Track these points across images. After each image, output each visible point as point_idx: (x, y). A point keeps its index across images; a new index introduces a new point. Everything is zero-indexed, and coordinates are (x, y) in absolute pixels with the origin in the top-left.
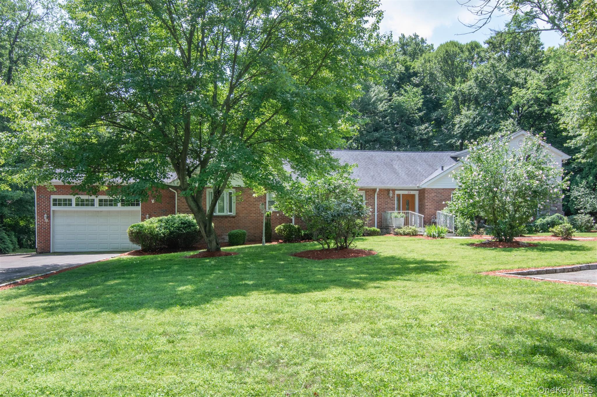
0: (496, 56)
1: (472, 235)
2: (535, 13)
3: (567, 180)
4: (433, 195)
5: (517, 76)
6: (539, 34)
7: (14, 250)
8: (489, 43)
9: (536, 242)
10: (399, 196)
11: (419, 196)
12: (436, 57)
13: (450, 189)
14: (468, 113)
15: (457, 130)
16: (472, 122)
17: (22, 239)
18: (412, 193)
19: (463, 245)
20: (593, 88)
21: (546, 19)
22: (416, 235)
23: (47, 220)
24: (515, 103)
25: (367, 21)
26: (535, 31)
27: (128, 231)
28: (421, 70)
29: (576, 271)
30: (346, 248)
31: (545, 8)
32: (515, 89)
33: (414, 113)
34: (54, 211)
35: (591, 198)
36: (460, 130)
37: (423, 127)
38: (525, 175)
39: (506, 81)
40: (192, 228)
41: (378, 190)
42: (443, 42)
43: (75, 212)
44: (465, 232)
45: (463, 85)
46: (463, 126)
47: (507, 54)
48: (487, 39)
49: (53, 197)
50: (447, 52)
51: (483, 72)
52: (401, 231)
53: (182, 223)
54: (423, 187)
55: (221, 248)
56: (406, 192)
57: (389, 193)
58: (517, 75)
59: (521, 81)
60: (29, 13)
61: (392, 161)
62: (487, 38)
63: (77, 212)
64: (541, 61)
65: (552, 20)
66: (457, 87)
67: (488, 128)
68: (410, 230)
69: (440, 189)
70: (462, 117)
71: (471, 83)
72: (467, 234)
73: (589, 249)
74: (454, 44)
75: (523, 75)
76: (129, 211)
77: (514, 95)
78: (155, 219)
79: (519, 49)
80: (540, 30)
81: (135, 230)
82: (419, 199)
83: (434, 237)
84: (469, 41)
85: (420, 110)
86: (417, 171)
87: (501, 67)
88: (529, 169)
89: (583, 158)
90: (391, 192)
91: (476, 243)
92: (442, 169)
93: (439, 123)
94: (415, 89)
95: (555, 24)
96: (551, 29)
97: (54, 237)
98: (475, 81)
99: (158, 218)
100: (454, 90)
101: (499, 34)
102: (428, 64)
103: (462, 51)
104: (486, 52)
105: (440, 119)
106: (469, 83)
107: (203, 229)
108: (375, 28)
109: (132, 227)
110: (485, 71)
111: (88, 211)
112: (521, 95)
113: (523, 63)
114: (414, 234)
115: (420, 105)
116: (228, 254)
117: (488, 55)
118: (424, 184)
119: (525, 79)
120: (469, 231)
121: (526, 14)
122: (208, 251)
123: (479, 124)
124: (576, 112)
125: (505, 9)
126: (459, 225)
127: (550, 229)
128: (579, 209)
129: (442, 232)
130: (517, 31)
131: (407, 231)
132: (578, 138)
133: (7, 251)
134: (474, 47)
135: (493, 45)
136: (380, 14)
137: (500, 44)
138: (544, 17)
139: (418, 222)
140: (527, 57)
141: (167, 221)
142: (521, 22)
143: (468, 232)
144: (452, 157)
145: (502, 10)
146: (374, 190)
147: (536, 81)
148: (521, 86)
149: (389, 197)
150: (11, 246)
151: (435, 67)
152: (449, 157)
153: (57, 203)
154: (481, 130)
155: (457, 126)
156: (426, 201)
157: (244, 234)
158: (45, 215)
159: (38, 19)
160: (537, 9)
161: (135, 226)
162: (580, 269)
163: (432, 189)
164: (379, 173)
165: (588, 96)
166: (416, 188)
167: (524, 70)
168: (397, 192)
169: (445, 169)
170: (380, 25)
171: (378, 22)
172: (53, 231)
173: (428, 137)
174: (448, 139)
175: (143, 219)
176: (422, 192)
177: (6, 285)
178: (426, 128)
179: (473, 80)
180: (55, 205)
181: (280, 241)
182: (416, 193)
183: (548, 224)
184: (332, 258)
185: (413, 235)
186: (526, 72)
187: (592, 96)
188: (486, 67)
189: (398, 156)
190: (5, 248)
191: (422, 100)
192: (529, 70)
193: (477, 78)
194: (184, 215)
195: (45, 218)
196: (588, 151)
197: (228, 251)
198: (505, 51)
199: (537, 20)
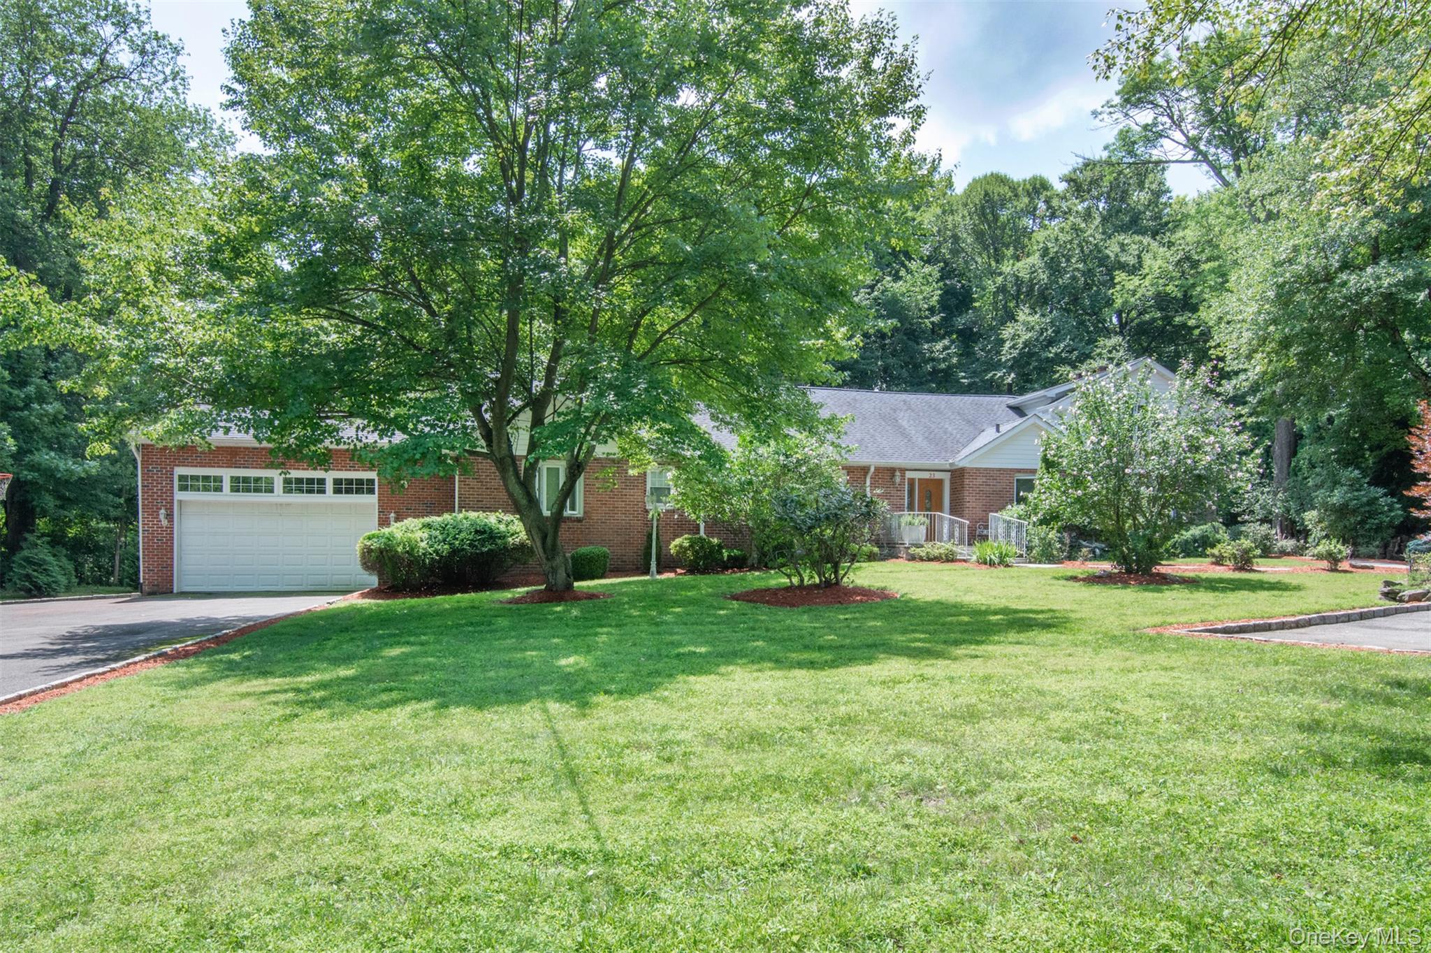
0: (1080, 208)
1: (1060, 561)
2: (1161, 127)
3: (1256, 457)
4: (980, 480)
5: (1123, 250)
6: (1164, 169)
7: (68, 589)
8: (1070, 180)
9: (1192, 575)
10: (912, 481)
11: (951, 483)
12: (965, 205)
13: (1011, 470)
14: (1030, 319)
15: (1007, 353)
16: (1037, 340)
17: (82, 565)
18: (938, 476)
19: (1058, 579)
20: (1281, 280)
21: (1182, 139)
22: (953, 561)
23: (165, 523)
24: (1119, 303)
25: (892, 126)
26: (1158, 163)
27: (358, 547)
28: (935, 229)
29: (1303, 627)
30: (837, 583)
31: (1182, 119)
32: (1120, 276)
33: (921, 317)
34: (180, 502)
35: (1262, 493)
36: (1015, 353)
37: (939, 346)
38: (1184, 444)
39: (1103, 261)
40: (499, 542)
41: (872, 469)
42: (979, 174)
43: (229, 504)
44: (1048, 556)
45: (1019, 265)
46: (1021, 346)
47: (1101, 205)
48: (1067, 172)
49: (180, 471)
50: (986, 194)
51: (1057, 239)
52: (921, 552)
53: (477, 532)
54: (961, 465)
55: (576, 584)
56: (926, 475)
57: (893, 476)
58: (1123, 246)
59: (1132, 261)
60: (102, 61)
61: (895, 411)
62: (1066, 170)
63: (234, 504)
64: (1167, 224)
65: (1192, 143)
66: (1006, 268)
67: (1070, 352)
68: (942, 551)
69: (992, 470)
70: (1020, 328)
71: (1035, 259)
72: (1051, 559)
73: (1298, 588)
74: (1001, 180)
75: (1134, 249)
76: (350, 506)
77: (1118, 287)
78: (412, 523)
79: (1125, 196)
80: (1167, 162)
81: (375, 545)
82: (951, 489)
83: (992, 564)
84: (1028, 176)
85: (932, 310)
86: (945, 433)
87: (1093, 231)
88: (1190, 432)
89: (1251, 415)
90: (898, 473)
91: (1081, 576)
92: (998, 430)
93: (968, 337)
94: (928, 269)
95: (1200, 152)
96: (1192, 161)
97: (180, 558)
98: (1043, 256)
99: (422, 520)
100: (1000, 274)
101: (1088, 164)
102: (950, 218)
103: (1016, 195)
104: (1064, 198)
105: (971, 329)
106: (1031, 260)
107: (539, 544)
108: (908, 140)
109: (369, 538)
110: (1063, 237)
111: (259, 505)
112: (1131, 287)
113: (1134, 224)
114: (950, 558)
115: (934, 300)
116: (591, 596)
117: (1064, 206)
118: (962, 458)
119: (1139, 257)
120: (1055, 553)
121: (1146, 127)
122: (548, 589)
123: (1051, 342)
124: (1246, 326)
125: (1105, 116)
126: (1036, 541)
127: (1209, 551)
128: (1239, 514)
129: (1007, 555)
130: (1125, 160)
131: (936, 552)
132: (1242, 377)
133: (54, 590)
134: (1039, 187)
135: (1076, 185)
136: (919, 113)
137: (1091, 183)
138: (1178, 136)
139: (957, 534)
140: (1140, 213)
141: (443, 528)
142: (1134, 143)
143: (1052, 555)
144: (1011, 408)
145: (1100, 117)
146: (865, 470)
147: (1159, 262)
148: (1133, 270)
149: (894, 483)
150: (63, 580)
151: (963, 222)
152: (1004, 407)
153: (187, 484)
154: (1056, 354)
155: (1008, 345)
156: (966, 493)
157: (605, 556)
158: (163, 511)
159: (121, 74)
160: (1166, 119)
161: (374, 536)
162: (1309, 623)
163: (978, 469)
164: (873, 436)
165: (1271, 294)
166: (948, 467)
167: (1137, 238)
168: (909, 475)
169: (1003, 429)
170: (918, 135)
171: (913, 129)
172: (180, 546)
173: (949, 367)
174: (987, 371)
175: (384, 522)
176: (958, 475)
177: (147, 660)
178: (946, 348)
179: (1037, 255)
180: (183, 488)
181: (679, 571)
182: (946, 477)
183: (1195, 541)
184: (816, 603)
185: (948, 561)
186: (1141, 242)
187: (1278, 296)
188: (1062, 230)
189: (905, 401)
190: (49, 585)
191: (939, 292)
192: (1146, 240)
193: (1045, 251)
194: (476, 514)
195: (162, 517)
196: (1260, 402)
197: (591, 591)
198: (1098, 199)
199: (1164, 141)
